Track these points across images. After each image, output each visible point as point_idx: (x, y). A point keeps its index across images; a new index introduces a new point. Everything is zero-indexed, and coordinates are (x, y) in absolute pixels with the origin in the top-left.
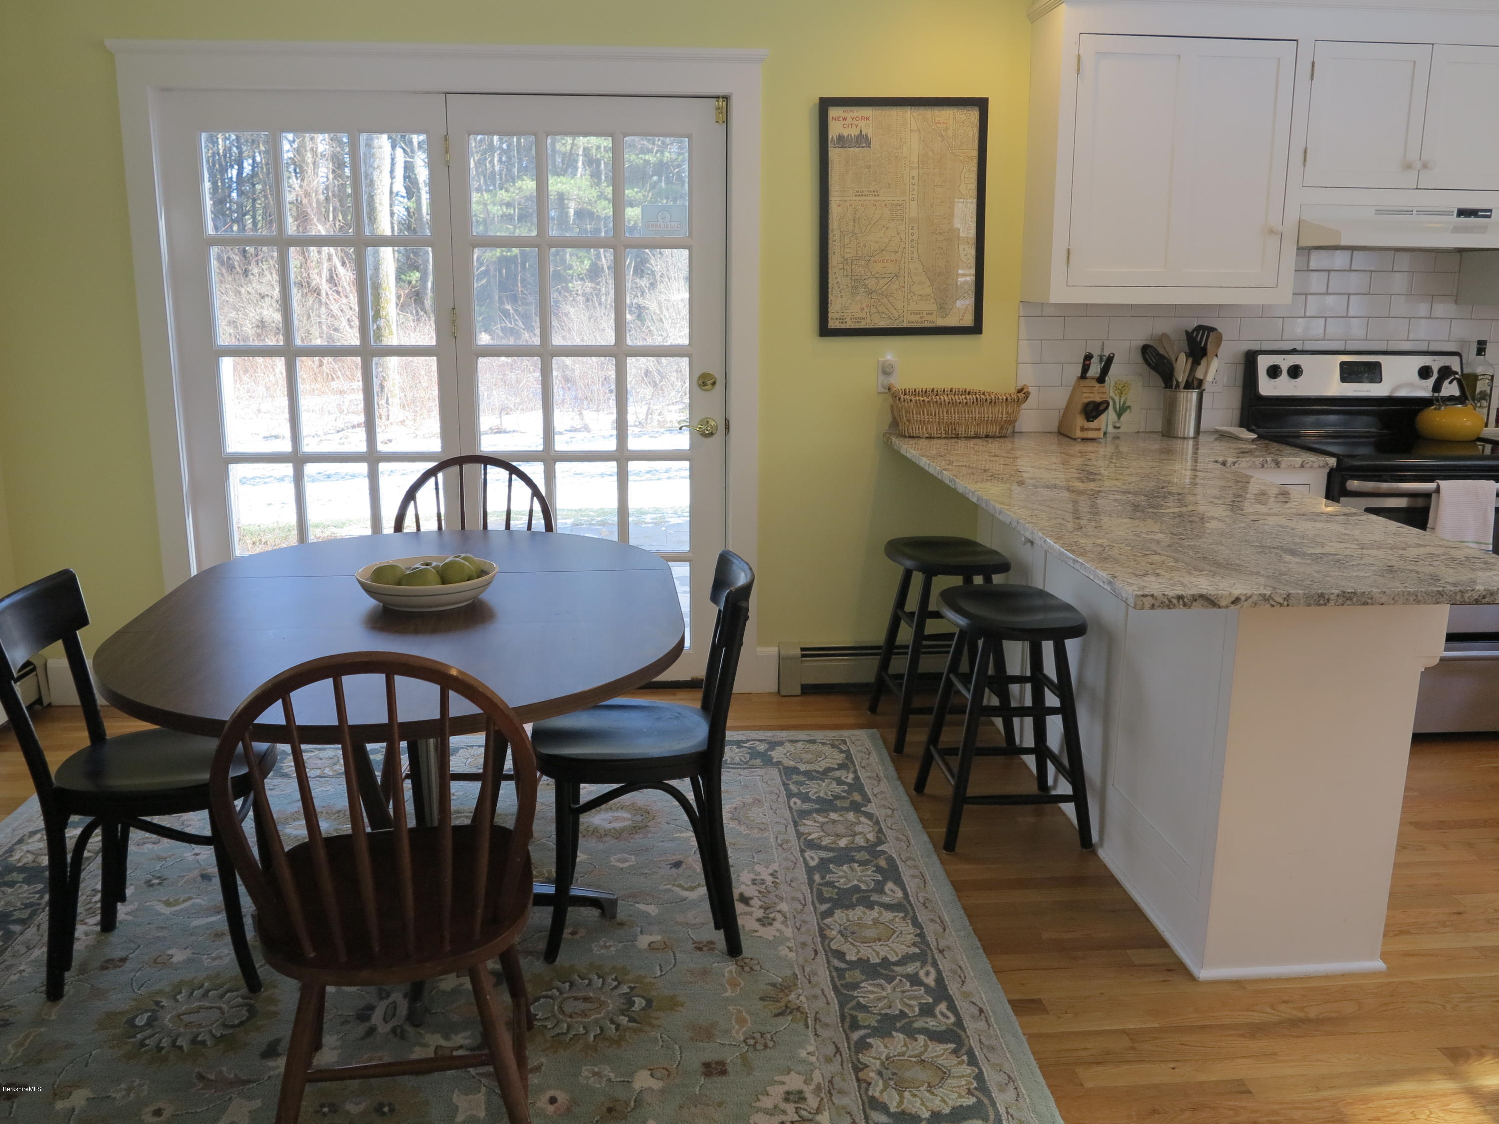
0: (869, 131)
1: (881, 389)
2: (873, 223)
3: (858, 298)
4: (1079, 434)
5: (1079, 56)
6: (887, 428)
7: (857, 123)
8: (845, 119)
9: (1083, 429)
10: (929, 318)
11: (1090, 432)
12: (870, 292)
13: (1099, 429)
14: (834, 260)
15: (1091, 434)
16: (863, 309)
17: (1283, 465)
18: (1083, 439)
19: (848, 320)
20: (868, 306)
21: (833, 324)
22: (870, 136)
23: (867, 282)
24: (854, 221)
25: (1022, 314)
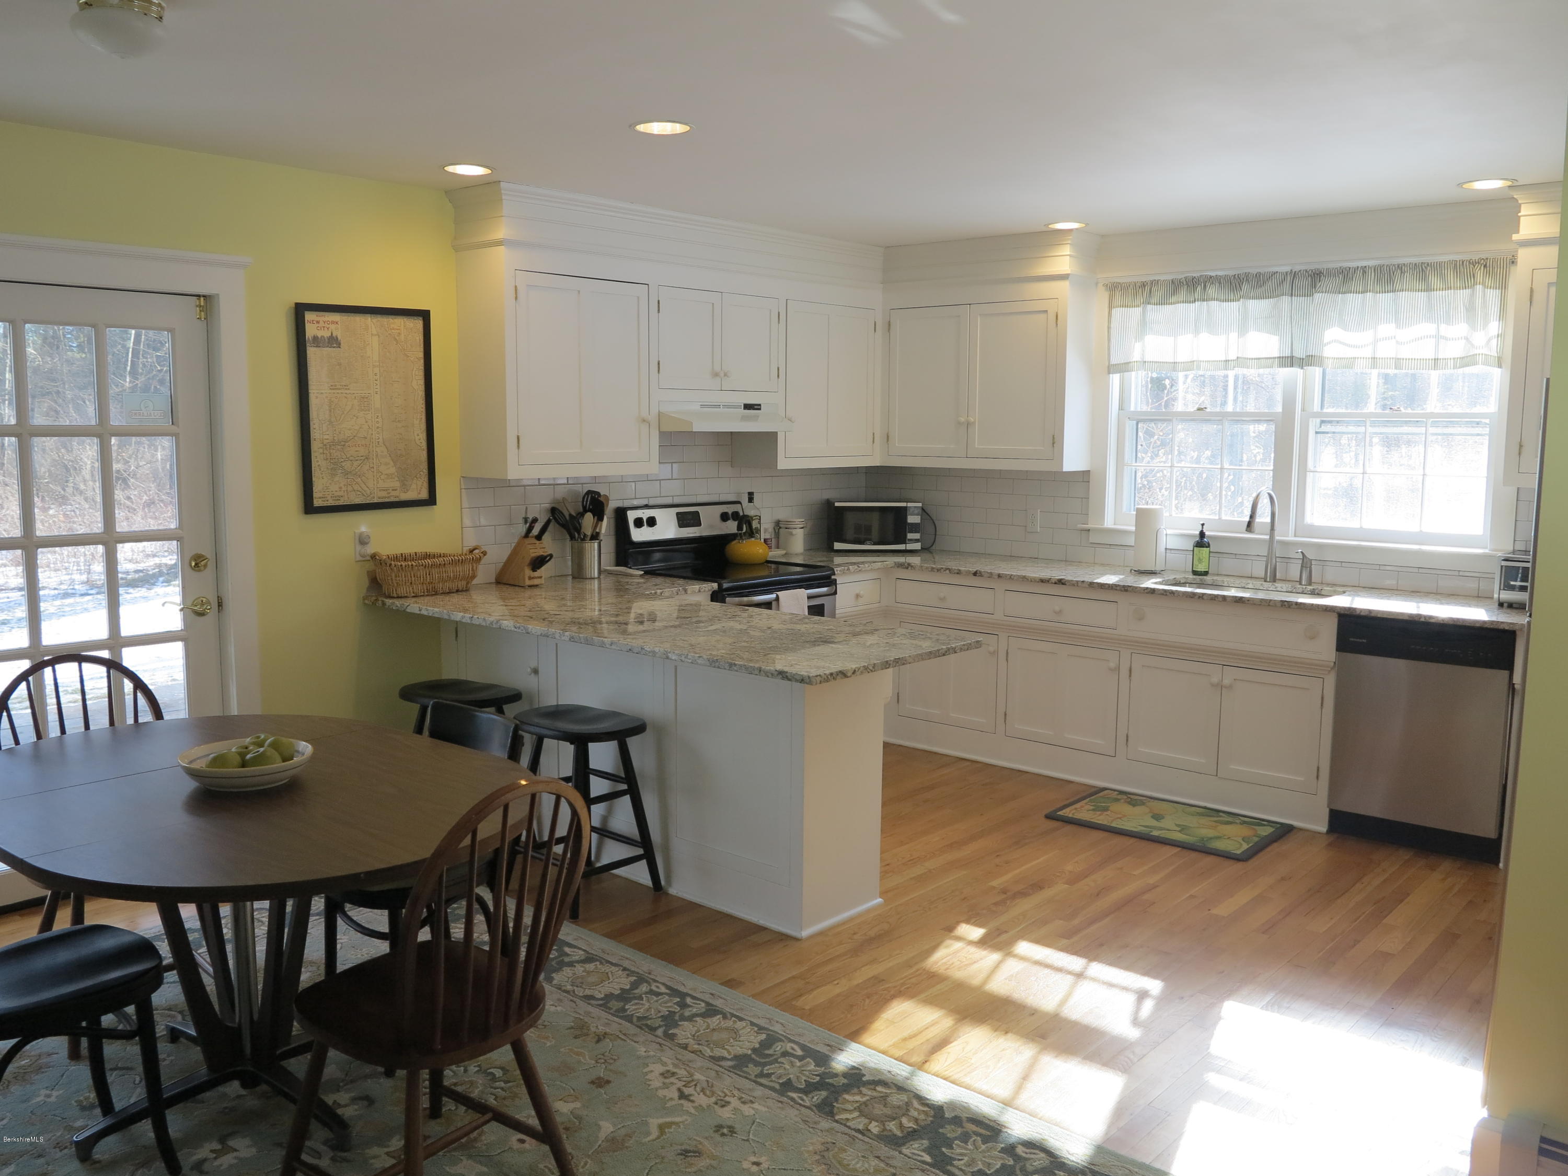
0: (338, 333)
1: (359, 558)
2: (345, 412)
3: (336, 479)
4: (528, 582)
5: (516, 287)
6: (365, 591)
7: (328, 326)
8: (318, 322)
9: (530, 578)
10: (394, 493)
11: (535, 580)
12: (346, 473)
13: (541, 577)
14: (315, 446)
15: (536, 582)
16: (341, 488)
17: (689, 592)
18: (530, 586)
19: (329, 498)
20: (344, 485)
21: (317, 503)
22: (339, 338)
23: (343, 464)
24: (330, 411)
25: (463, 487)
